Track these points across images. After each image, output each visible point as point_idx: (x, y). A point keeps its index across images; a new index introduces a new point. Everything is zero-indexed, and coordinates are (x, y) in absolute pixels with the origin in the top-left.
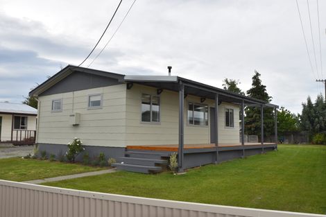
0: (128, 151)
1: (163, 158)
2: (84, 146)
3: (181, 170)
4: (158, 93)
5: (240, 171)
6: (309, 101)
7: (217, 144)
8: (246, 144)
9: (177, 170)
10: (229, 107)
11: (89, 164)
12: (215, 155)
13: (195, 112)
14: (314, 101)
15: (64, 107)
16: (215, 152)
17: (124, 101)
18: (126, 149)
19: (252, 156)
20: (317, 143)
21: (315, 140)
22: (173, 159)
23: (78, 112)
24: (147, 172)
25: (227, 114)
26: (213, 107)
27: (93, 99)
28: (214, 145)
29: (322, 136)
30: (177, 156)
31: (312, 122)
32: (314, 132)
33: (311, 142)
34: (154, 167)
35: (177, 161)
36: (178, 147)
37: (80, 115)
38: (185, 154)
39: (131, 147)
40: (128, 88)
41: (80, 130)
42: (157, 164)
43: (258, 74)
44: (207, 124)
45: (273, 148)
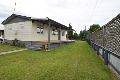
0: (32, 43)
1: (43, 45)
2: (18, 41)
3: (49, 49)
4: (43, 25)
5: (67, 49)
6: (82, 31)
7: (60, 41)
8: (68, 41)
9: (47, 49)
10: (63, 31)
11: (19, 47)
12: (59, 44)
13: (54, 32)
14: (83, 31)
15: (12, 28)
16: (60, 43)
17: (31, 26)
18: (32, 42)
19: (69, 44)
20: (83, 40)
21: (82, 40)
22: (46, 46)
23: (16, 30)
24: (37, 50)
25: (63, 32)
26: (60, 30)
27: (21, 26)
28: (59, 41)
29: (84, 39)
30: (48, 44)
31: (82, 36)
32: (83, 38)
33: (81, 40)
34: (40, 48)
35: (48, 47)
36: (48, 42)
37: (17, 31)
38: (50, 44)
39: (33, 41)
40: (32, 22)
41: (17, 35)
42: (41, 47)
43: (70, 24)
44: (57, 35)
45: (74, 42)
